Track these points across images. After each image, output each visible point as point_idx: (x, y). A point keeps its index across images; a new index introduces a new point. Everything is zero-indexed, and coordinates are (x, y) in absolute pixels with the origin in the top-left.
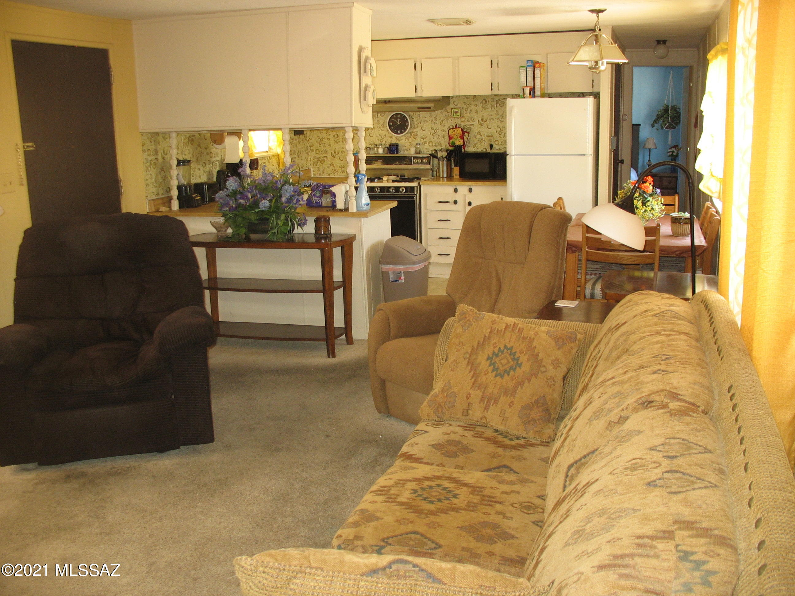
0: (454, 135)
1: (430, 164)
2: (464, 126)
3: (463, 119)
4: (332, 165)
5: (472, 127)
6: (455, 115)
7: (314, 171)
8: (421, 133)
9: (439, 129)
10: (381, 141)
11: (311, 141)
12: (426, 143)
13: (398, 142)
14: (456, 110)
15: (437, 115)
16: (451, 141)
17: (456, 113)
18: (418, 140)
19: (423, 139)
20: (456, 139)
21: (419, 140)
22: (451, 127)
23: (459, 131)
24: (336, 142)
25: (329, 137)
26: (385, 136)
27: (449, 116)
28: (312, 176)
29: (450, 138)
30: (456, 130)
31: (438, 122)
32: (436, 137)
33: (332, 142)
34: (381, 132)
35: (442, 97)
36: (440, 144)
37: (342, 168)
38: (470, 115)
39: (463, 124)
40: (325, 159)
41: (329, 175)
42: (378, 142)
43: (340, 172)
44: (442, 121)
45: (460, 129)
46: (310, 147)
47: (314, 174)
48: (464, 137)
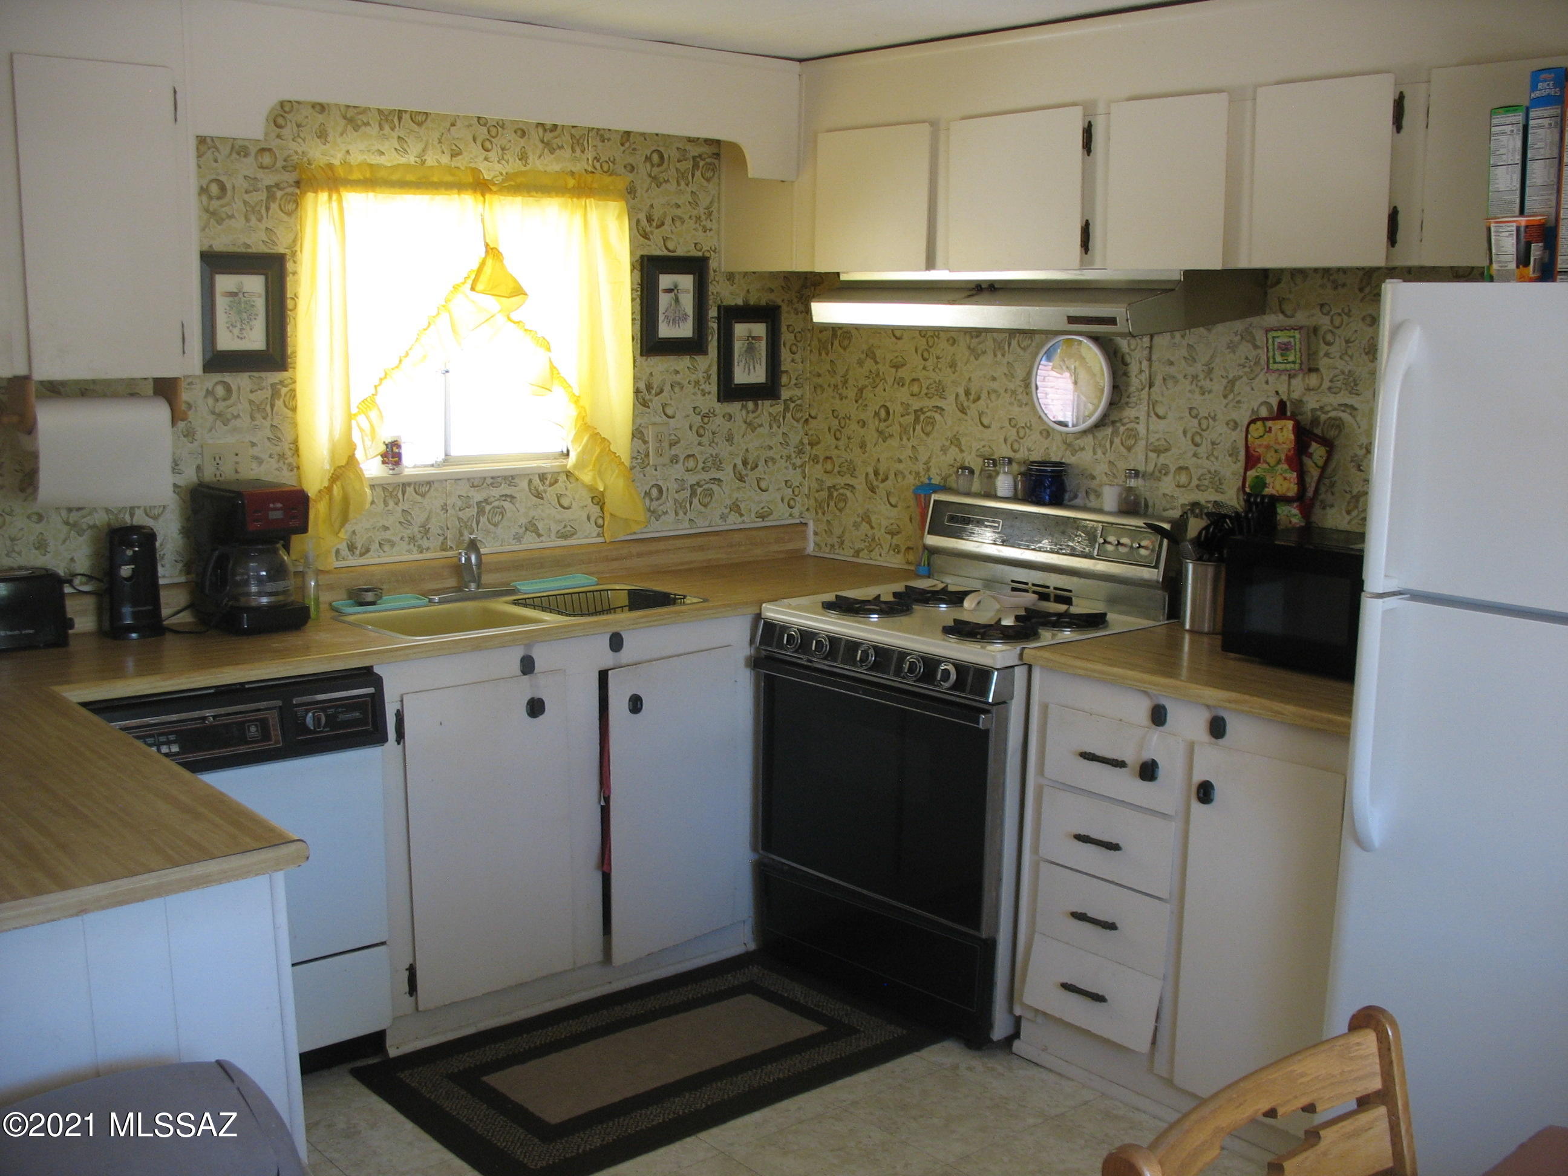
0: (1268, 447)
2: (1313, 410)
3: (1313, 380)
4: (866, 518)
5: (1345, 416)
6: (1279, 359)
7: (816, 534)
8: (1151, 427)
9: (1219, 416)
10: (1016, 446)
11: (813, 423)
12: (1164, 470)
13: (1069, 459)
14: (1283, 338)
15: (1212, 357)
16: (1251, 474)
17: (1285, 348)
18: (1138, 459)
19: (1158, 451)
20: (1272, 469)
21: (1141, 457)
22: (1264, 412)
23: (1284, 433)
24: (884, 436)
25: (863, 417)
26: (1030, 428)
27: (1257, 363)
28: (811, 548)
29: (1251, 460)
30: (1276, 425)
31: (1217, 386)
32: (1202, 450)
33: (871, 435)
34: (1015, 411)
36: (1217, 482)
37: (893, 534)
38: (1340, 364)
39: (1312, 403)
40: (848, 494)
41: (857, 553)
42: (1005, 451)
43: (886, 547)
44: (1232, 383)
45: (1290, 424)
46: (811, 444)
47: (816, 544)
48: (1308, 462)
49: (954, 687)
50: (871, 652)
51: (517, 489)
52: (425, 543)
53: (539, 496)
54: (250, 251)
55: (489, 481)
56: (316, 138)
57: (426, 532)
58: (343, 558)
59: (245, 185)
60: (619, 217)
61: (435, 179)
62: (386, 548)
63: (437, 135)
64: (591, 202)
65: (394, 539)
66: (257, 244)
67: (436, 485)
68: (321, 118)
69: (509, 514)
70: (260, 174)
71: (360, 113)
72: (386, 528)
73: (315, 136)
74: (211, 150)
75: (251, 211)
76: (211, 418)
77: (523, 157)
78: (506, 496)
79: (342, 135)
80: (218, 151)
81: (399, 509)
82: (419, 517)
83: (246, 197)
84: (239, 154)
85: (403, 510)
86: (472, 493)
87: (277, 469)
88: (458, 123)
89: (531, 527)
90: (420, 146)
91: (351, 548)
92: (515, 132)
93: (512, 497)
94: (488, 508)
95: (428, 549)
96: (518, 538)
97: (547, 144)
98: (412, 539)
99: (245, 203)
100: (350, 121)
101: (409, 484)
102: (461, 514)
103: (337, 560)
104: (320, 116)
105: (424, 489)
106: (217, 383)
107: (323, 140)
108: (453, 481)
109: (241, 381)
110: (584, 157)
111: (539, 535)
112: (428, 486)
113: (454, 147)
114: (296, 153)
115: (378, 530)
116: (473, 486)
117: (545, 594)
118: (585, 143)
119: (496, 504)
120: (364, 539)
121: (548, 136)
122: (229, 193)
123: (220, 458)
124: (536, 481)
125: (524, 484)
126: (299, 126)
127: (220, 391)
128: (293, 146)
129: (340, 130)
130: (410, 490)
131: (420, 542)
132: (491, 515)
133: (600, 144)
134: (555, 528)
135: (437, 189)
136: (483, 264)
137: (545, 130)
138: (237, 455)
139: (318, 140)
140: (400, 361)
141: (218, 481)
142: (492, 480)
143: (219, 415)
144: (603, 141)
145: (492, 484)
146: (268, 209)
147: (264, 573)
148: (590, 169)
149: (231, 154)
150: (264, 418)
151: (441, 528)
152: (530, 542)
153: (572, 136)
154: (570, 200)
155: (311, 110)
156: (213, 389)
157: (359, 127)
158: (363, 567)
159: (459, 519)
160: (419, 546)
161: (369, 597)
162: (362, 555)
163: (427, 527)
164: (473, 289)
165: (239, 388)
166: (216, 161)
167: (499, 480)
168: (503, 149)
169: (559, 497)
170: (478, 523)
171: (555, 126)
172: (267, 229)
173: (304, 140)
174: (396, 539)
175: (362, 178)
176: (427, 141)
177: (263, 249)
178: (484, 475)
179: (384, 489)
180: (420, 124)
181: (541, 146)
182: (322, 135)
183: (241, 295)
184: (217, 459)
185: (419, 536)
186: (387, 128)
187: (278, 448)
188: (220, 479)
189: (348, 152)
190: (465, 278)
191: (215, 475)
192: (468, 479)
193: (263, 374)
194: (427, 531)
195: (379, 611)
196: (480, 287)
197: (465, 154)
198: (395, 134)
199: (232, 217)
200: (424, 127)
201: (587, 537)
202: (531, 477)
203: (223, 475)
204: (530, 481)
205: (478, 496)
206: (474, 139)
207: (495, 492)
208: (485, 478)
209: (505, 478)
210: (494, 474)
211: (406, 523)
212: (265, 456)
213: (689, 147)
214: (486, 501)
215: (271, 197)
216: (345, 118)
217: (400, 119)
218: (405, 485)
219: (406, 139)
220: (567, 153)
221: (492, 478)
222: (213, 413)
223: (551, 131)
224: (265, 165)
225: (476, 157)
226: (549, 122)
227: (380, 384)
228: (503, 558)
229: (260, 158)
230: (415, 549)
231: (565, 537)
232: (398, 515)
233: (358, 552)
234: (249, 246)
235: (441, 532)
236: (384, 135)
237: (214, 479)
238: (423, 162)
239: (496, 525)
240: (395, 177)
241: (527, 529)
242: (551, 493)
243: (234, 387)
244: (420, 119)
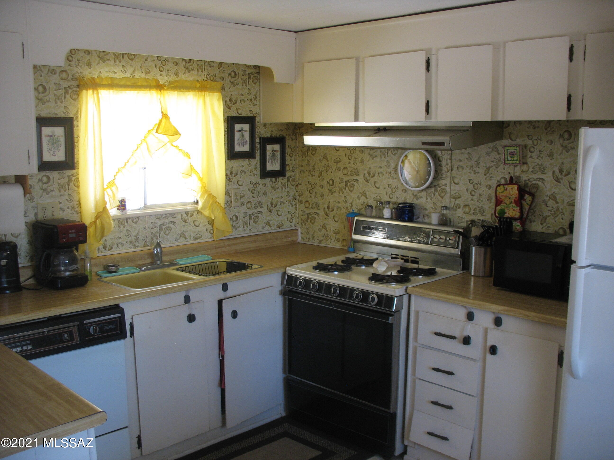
0: (506, 196)
1: (457, 248)
2: (525, 181)
3: (525, 167)
4: (324, 227)
5: (540, 183)
6: (509, 159)
7: (302, 233)
8: (452, 188)
9: (483, 183)
10: (391, 196)
11: (300, 187)
12: (458, 206)
13: (415, 202)
14: (511, 150)
15: (479, 158)
16: (498, 208)
17: (512, 154)
18: (446, 201)
19: (455, 198)
20: (508, 206)
21: (448, 200)
22: (503, 182)
23: (513, 190)
24: (331, 192)
25: (322, 184)
26: (397, 188)
27: (499, 160)
28: (299, 240)
29: (498, 202)
30: (509, 187)
31: (482, 170)
32: (475, 198)
33: (326, 191)
34: (391, 181)
35: (474, 123)
36: (482, 211)
37: (336, 234)
38: (537, 161)
39: (524, 177)
40: (316, 216)
41: (320, 242)
42: (386, 199)
43: (333, 239)
44: (488, 169)
45: (516, 187)
46: (299, 195)
47: (302, 238)
48: (523, 202)
49: (377, 304)
50: (338, 289)
51: (176, 219)
52: (137, 244)
53: (185, 221)
54: (57, 116)
55: (164, 216)
56: (86, 66)
57: (137, 239)
58: (101, 252)
59: (55, 87)
60: (218, 100)
61: (139, 84)
62: (120, 246)
63: (140, 64)
64: (207, 94)
65: (123, 242)
66: (60, 113)
67: (141, 218)
68: (88, 57)
69: (173, 230)
70: (62, 82)
71: (105, 55)
72: (120, 238)
73: (86, 65)
74: (39, 71)
75: (57, 98)
76: (41, 191)
77: (177, 74)
78: (171, 222)
79: (98, 64)
80: (42, 72)
81: (125, 229)
82: (134, 233)
83: (55, 92)
84: (52, 73)
85: (127, 230)
86: (157, 221)
87: (71, 214)
88: (149, 59)
89: (183, 235)
90: (132, 69)
91: (105, 247)
92: (173, 63)
93: (174, 222)
94: (164, 227)
95: (138, 246)
96: (177, 240)
97: (187, 68)
98: (131, 242)
99: (55, 95)
100: (101, 58)
101: (130, 218)
102: (152, 231)
103: (99, 253)
104: (88, 56)
105: (136, 220)
106: (43, 176)
107: (89, 67)
108: (149, 216)
109: (54, 175)
110: (203, 74)
111: (186, 238)
112: (138, 219)
113: (147, 70)
114: (77, 72)
115: (116, 239)
116: (157, 218)
118: (203, 68)
119: (167, 225)
120: (110, 243)
121: (188, 65)
122: (48, 90)
123: (45, 209)
124: (184, 215)
125: (179, 216)
126: (78, 60)
127: (45, 179)
128: (76, 69)
129: (97, 62)
130: (130, 221)
131: (135, 243)
132: (165, 230)
133: (209, 68)
134: (192, 235)
135: (140, 88)
136: (161, 121)
137: (186, 62)
138: (53, 208)
139: (87, 67)
140: (125, 164)
141: (45, 220)
142: (165, 215)
143: (45, 190)
144: (211, 67)
145: (165, 217)
146: (65, 97)
147: (67, 262)
148: (205, 79)
149: (48, 73)
150: (65, 191)
151: (144, 237)
152: (182, 242)
153: (198, 65)
154: (197, 93)
155: (84, 53)
156: (42, 178)
157: (105, 61)
158: (110, 256)
159: (152, 233)
160: (134, 245)
161: (114, 269)
162: (109, 250)
163: (138, 237)
164: (157, 132)
165: (53, 178)
166: (41, 76)
167: (168, 215)
168: (168, 71)
169: (194, 222)
170: (159, 234)
171: (190, 60)
172: (65, 106)
173: (81, 67)
174: (124, 242)
175: (107, 83)
176: (135, 68)
177: (63, 115)
178: (162, 213)
179: (119, 221)
180: (132, 60)
181: (184, 69)
182: (89, 65)
183: (53, 136)
184: (44, 209)
185: (134, 241)
186: (117, 61)
187: (71, 204)
188: (45, 218)
189: (100, 72)
190: (153, 127)
191: (43, 217)
192: (155, 215)
193: (64, 171)
194: (138, 238)
195: (118, 275)
196: (160, 131)
197: (152, 73)
198: (121, 64)
199: (49, 101)
200: (133, 61)
201: (206, 239)
202: (182, 213)
203: (47, 217)
204: (182, 215)
205: (159, 223)
206: (156, 66)
207: (167, 221)
208: (162, 215)
209: (171, 214)
210: (166, 213)
211: (128, 234)
212: (65, 208)
213: (247, 69)
214: (163, 224)
215: (66, 92)
216: (99, 57)
217: (123, 57)
218: (127, 219)
219: (126, 66)
220: (195, 72)
221: (166, 214)
222: (42, 189)
223: (189, 63)
224: (63, 78)
225: (157, 74)
226: (187, 58)
227: (117, 175)
228: (170, 249)
229: (61, 75)
230: (133, 247)
231: (197, 239)
232: (125, 232)
233: (107, 249)
234: (57, 114)
235: (143, 239)
236: (116, 64)
237: (43, 219)
238: (134, 76)
239: (167, 235)
240: (122, 83)
241: (180, 236)
242: (190, 220)
243: (51, 178)
244: (132, 57)
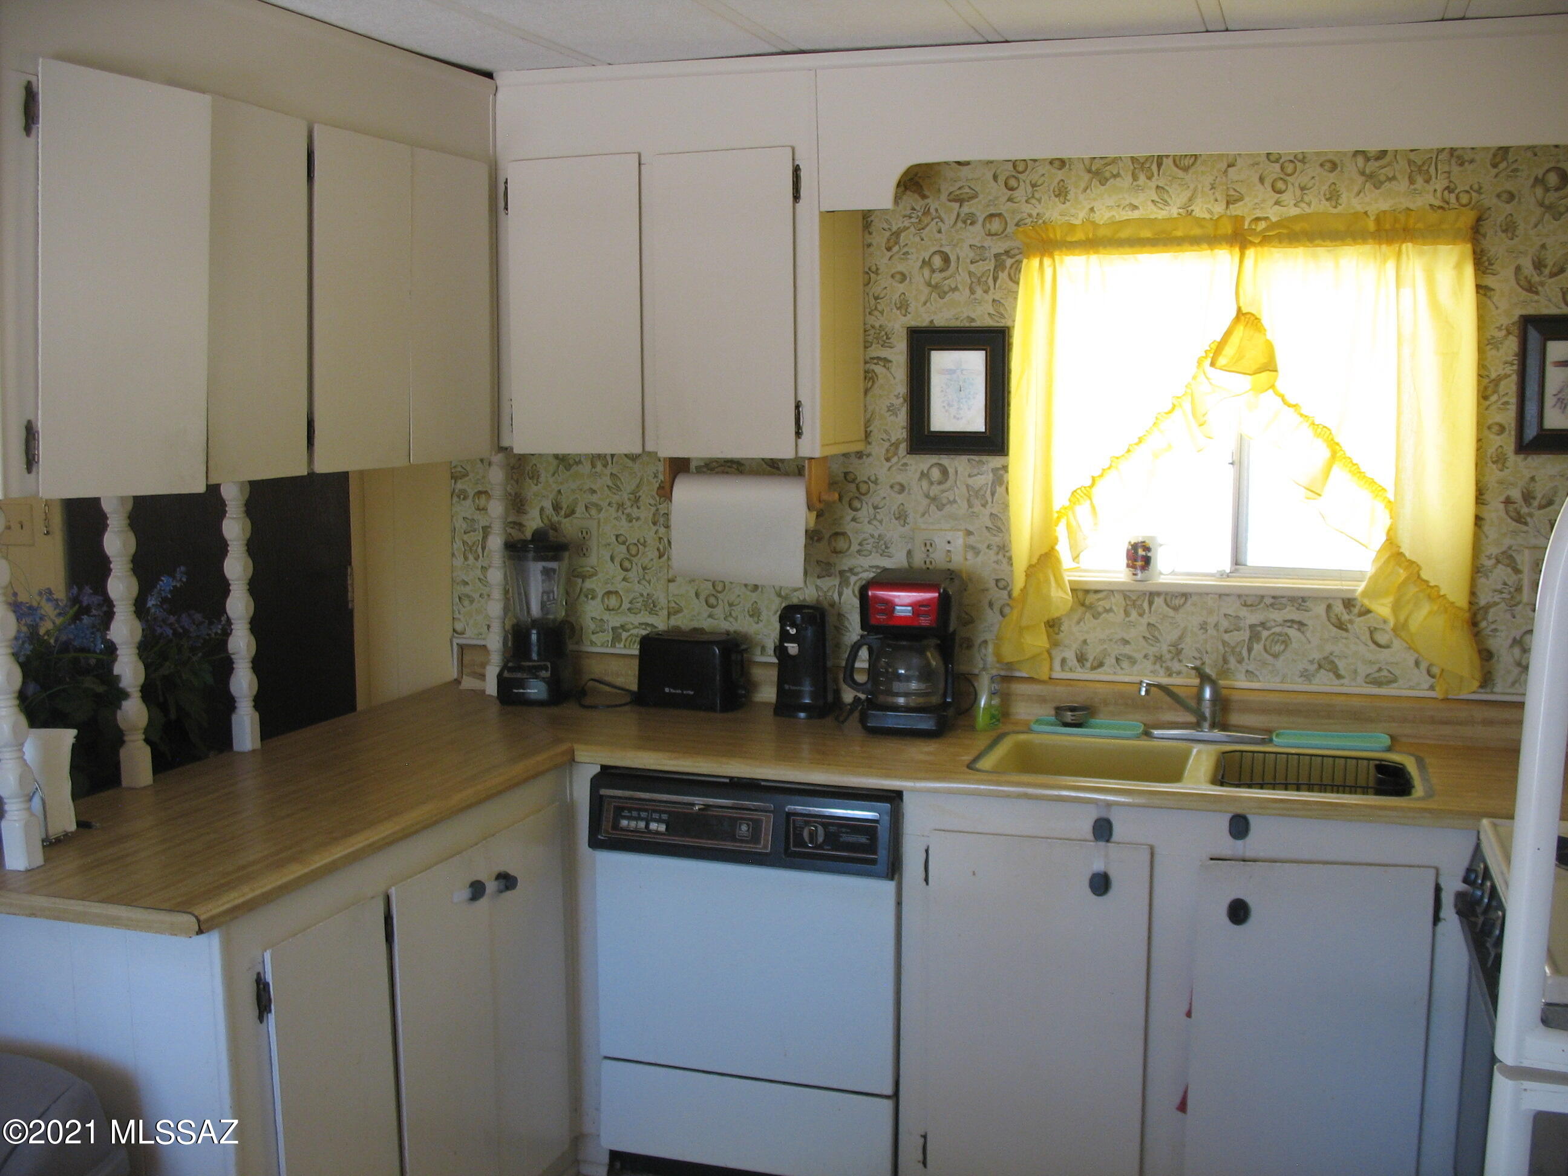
51: (1307, 614)
52: (1176, 666)
53: (1341, 626)
54: (973, 324)
55: (1268, 601)
56: (1053, 197)
57: (1177, 652)
58: (1071, 669)
59: (971, 255)
61: (1179, 233)
62: (1125, 664)
63: (1210, 179)
65: (1135, 655)
66: (982, 317)
67: (1194, 598)
68: (1060, 175)
69: (1294, 645)
70: (988, 242)
71: (1107, 165)
72: (1126, 642)
73: (1053, 195)
74: (935, 221)
75: (977, 281)
76: (926, 502)
77: (1333, 196)
78: (1292, 621)
79: (1085, 190)
80: (942, 221)
81: (1144, 621)
82: (1169, 635)
83: (972, 268)
84: (964, 222)
85: (1149, 624)
86: (1243, 612)
87: (997, 562)
88: (1239, 161)
89: (1328, 665)
90: (1185, 196)
91: (1081, 659)
92: (1322, 165)
93: (1301, 624)
94: (1265, 634)
95: (1179, 673)
96: (1306, 675)
97: (1370, 177)
98: (1159, 659)
99: (970, 273)
100: (1097, 173)
101: (1158, 594)
102: (1226, 637)
103: (1063, 670)
104: (1060, 172)
105: (1177, 602)
106: (932, 466)
107: (1062, 199)
108: (1217, 596)
109: (959, 464)
110: (1430, 188)
111: (1339, 676)
112: (1184, 599)
113: (1232, 192)
114: (1030, 215)
115: (1116, 642)
116: (1245, 605)
117: (1293, 751)
118: (1432, 170)
119: (1277, 630)
120: (1098, 650)
121: (1372, 166)
122: (953, 264)
123: (931, 545)
124: (1339, 608)
125: (1321, 609)
126: (1034, 186)
127: (936, 474)
128: (1027, 209)
129: (1083, 185)
130: (1158, 601)
131: (1169, 664)
132: (1268, 643)
133: (1456, 169)
134: (1364, 670)
135: (1179, 245)
136: (1228, 334)
137: (1368, 159)
138: (949, 542)
139: (1057, 199)
140: (1128, 451)
141: (928, 568)
142: (1272, 601)
143: (934, 499)
144: (1462, 165)
145: (1272, 605)
146: (995, 279)
148: (1437, 203)
149: (956, 222)
150: (984, 506)
151: (1198, 650)
152: (1323, 683)
153: (1410, 162)
155: (1048, 167)
156: (928, 472)
157: (1107, 180)
158: (1085, 683)
159: (1224, 643)
160: (1168, 669)
161: (1069, 716)
162: (1093, 668)
163: (1180, 647)
164: (1212, 364)
165: (956, 472)
166: (940, 232)
167: (1284, 601)
168: (1302, 189)
169: (1372, 632)
170: (1250, 650)
171: (1384, 153)
172: (994, 300)
173: (1039, 201)
174: (1139, 656)
175: (1084, 238)
176: (1195, 190)
177: (989, 322)
178: (1261, 593)
179: (1126, 597)
180: (1186, 169)
181: (1361, 180)
182: (1061, 193)
183: (959, 372)
184: (928, 545)
185: (1168, 656)
186: (1142, 178)
187: (997, 539)
188: (930, 567)
189: (1092, 209)
190: (1206, 352)
191: (925, 562)
192: (1239, 596)
193: (984, 458)
194: (1179, 652)
195: (1087, 736)
196: (1222, 361)
197: (1247, 199)
198: (1153, 184)
199: (955, 289)
200: (1191, 171)
201: (1411, 688)
202: (1331, 601)
203: (933, 563)
204: (1329, 607)
205: (1253, 618)
206: (1262, 180)
207: (1276, 616)
208: (1263, 597)
209: (1292, 599)
210: (1278, 593)
211: (1152, 637)
212: (983, 547)
214: (1263, 624)
215: (999, 266)
216: (1089, 171)
217: (1159, 165)
218: (1152, 595)
219: (1166, 187)
220: (1403, 185)
221: (1274, 597)
222: (927, 496)
223: (1377, 159)
224: (993, 231)
225: (1264, 201)
226: (1373, 148)
228: (1272, 697)
229: (988, 225)
230: (1162, 672)
231: (1378, 683)
232: (1142, 629)
233: (1088, 665)
234: (973, 320)
235: (1197, 655)
236: (1138, 186)
237: (924, 567)
238: (1190, 213)
239: (1276, 656)
240: (1124, 234)
241: (1320, 667)
242: (1359, 625)
243: (951, 471)
244: (1186, 163)
